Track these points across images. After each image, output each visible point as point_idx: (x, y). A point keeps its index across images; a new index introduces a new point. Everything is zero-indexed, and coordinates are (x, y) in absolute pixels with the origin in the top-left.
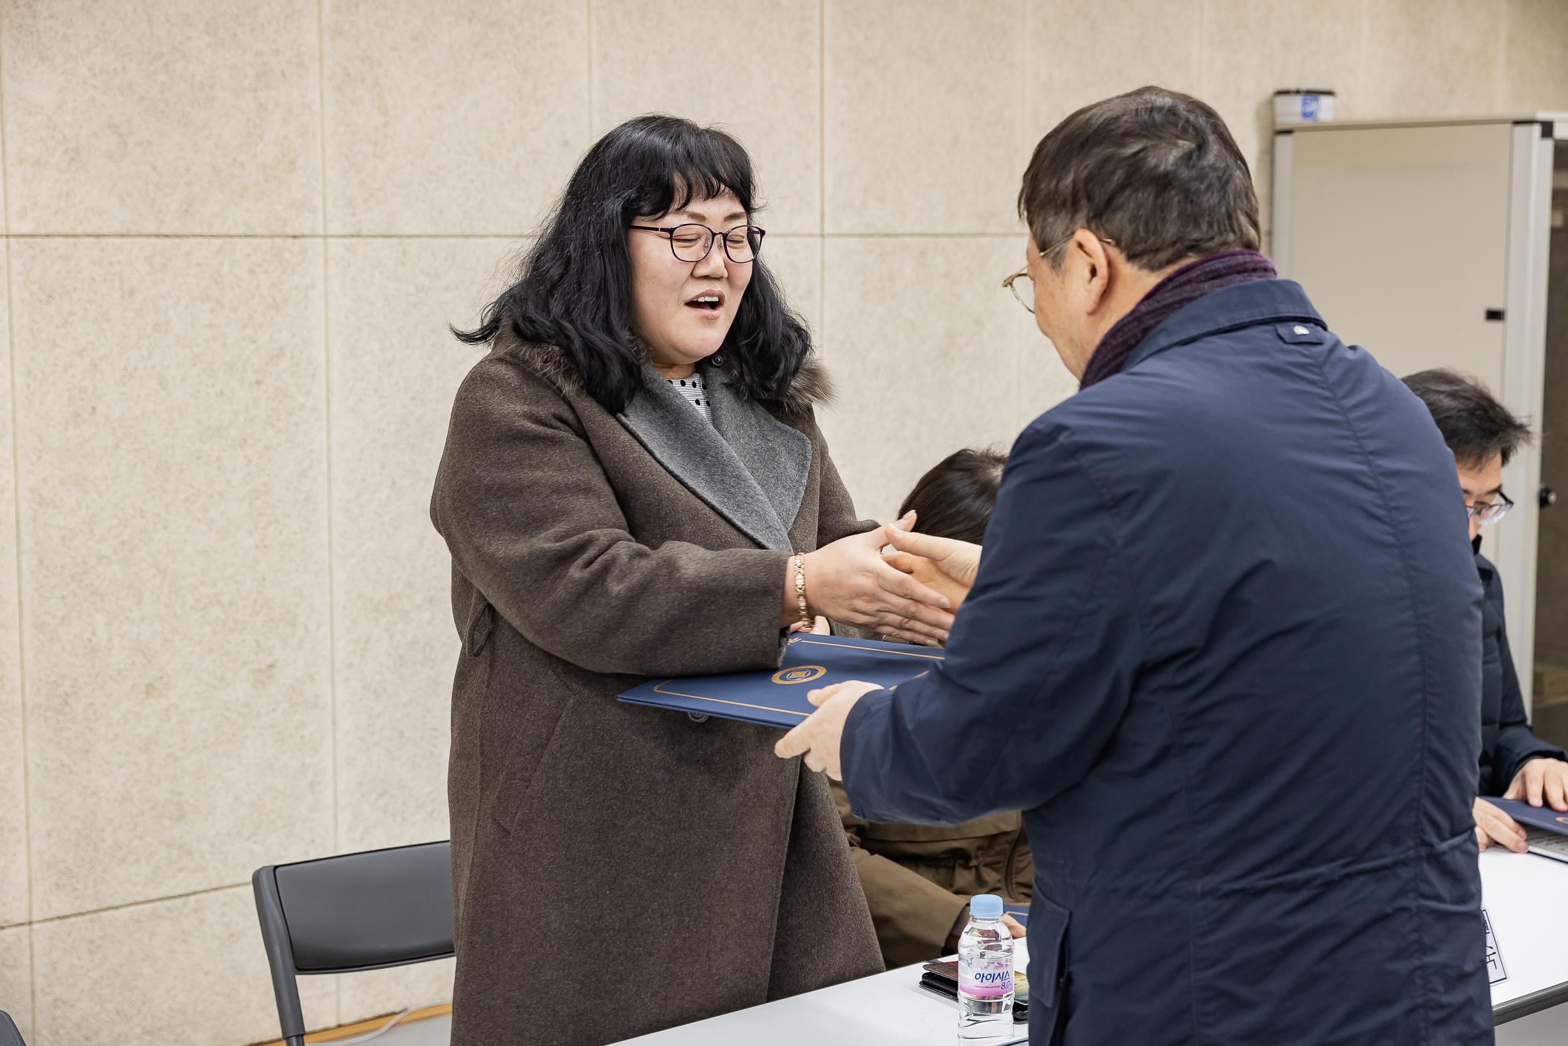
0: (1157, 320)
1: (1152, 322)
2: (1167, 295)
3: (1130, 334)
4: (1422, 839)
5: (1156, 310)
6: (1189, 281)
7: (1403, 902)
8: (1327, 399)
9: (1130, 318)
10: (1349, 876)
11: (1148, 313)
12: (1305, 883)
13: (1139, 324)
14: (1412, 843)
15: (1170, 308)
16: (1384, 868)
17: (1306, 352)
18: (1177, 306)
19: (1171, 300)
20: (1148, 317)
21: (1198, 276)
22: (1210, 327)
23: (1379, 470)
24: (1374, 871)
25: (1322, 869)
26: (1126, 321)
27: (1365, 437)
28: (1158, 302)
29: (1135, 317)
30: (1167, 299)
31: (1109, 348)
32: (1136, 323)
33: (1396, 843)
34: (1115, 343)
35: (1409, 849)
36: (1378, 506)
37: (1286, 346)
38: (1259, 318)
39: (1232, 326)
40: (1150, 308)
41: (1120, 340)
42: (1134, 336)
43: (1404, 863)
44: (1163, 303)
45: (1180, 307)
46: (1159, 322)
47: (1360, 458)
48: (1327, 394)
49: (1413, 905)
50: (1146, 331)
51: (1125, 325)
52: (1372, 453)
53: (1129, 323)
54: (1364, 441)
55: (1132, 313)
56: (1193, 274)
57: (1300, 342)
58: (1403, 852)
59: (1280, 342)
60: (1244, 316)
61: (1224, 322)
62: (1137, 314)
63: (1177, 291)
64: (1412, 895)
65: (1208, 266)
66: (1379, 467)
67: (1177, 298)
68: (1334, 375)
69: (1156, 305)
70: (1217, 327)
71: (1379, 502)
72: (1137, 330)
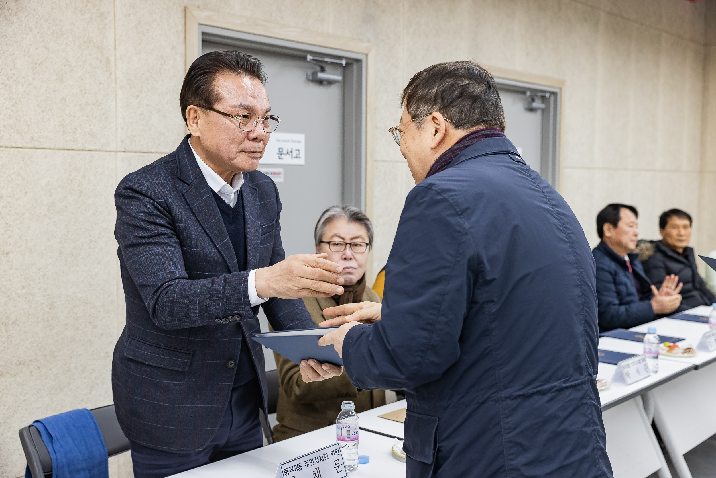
1: (459, 152)
2: (466, 142)
3: (449, 157)
4: (588, 372)
5: (461, 147)
6: (476, 137)
7: (585, 401)
10: (566, 388)
12: (549, 390)
14: (586, 374)
15: (466, 147)
16: (579, 384)
17: (522, 165)
20: (457, 150)
21: (480, 135)
22: (483, 153)
23: (557, 212)
24: (575, 386)
25: (556, 384)
28: (462, 144)
29: (452, 150)
30: (466, 143)
31: (439, 164)
32: (452, 153)
33: (581, 374)
34: (444, 160)
35: (585, 377)
37: (514, 162)
38: (502, 151)
39: (492, 153)
40: (459, 147)
43: (583, 383)
47: (550, 206)
49: (588, 402)
50: (455, 156)
52: (554, 205)
53: (448, 153)
54: (550, 200)
56: (478, 134)
57: (519, 161)
58: (584, 378)
59: (512, 160)
60: (496, 150)
61: (490, 151)
63: (470, 141)
64: (588, 398)
65: (484, 132)
68: (534, 175)
70: (486, 153)
71: (559, 224)
72: (453, 155)
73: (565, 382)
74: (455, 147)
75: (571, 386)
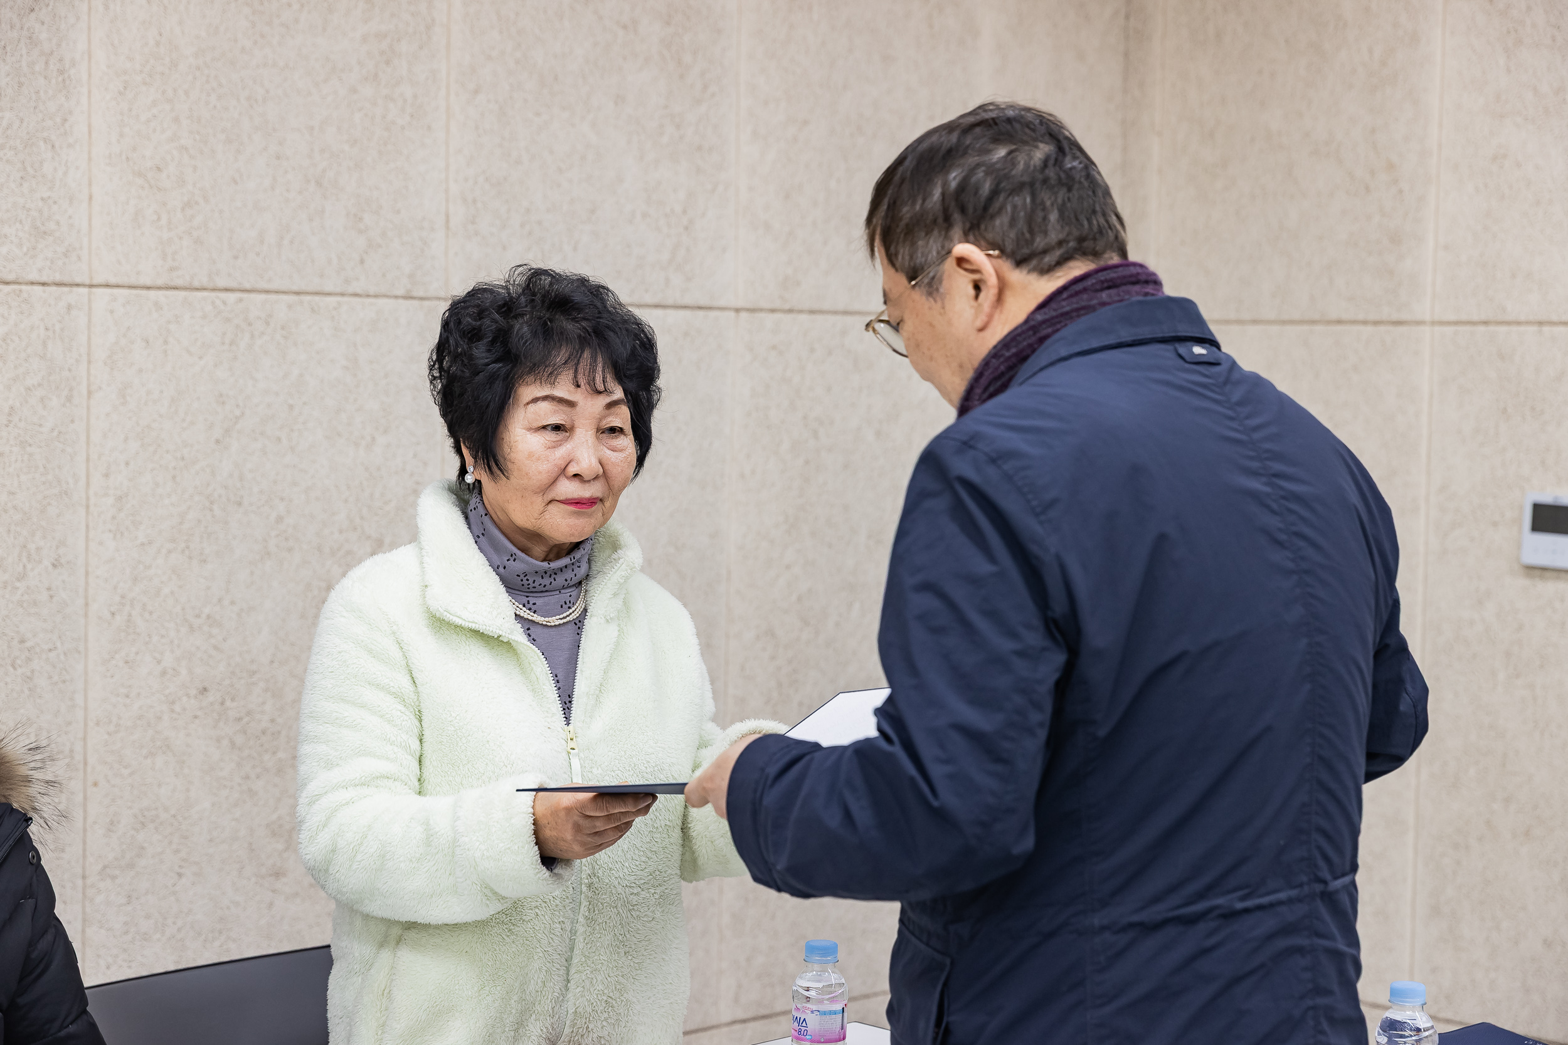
0: (1055, 328)
1: (1050, 330)
2: (1064, 303)
3: (1025, 343)
4: (1315, 875)
5: (1053, 318)
6: (1084, 290)
7: (1295, 940)
8: (1232, 419)
9: (1025, 328)
10: (1246, 911)
11: (1044, 322)
13: (1035, 334)
14: (1304, 879)
15: (1067, 316)
16: (1281, 904)
17: (1206, 373)
18: (1074, 314)
19: (1068, 309)
20: (1044, 326)
21: (1093, 284)
22: (1111, 340)
23: (1282, 493)
24: (1272, 905)
25: (1219, 901)
26: (1019, 330)
27: (1267, 459)
28: (1055, 310)
29: (1028, 327)
30: (1064, 308)
31: (1002, 359)
32: (1031, 333)
34: (1007, 354)
35: (1303, 885)
36: (1280, 530)
37: (1187, 366)
38: (1161, 335)
39: (1134, 341)
40: (1047, 317)
41: (1014, 350)
42: (1030, 345)
44: (1060, 311)
45: (1078, 316)
46: (1058, 330)
47: (1264, 479)
48: (1230, 413)
49: (1308, 943)
50: (1042, 340)
51: (1019, 335)
52: (1276, 475)
53: (1023, 332)
54: (1268, 463)
55: (1027, 321)
56: (1087, 285)
57: (1200, 362)
58: (1299, 888)
59: (1181, 362)
60: (1145, 332)
61: (1126, 335)
62: (1032, 323)
63: (1074, 300)
64: (1306, 933)
66: (1282, 488)
67: (1075, 306)
68: (1237, 395)
69: (1054, 314)
70: (1119, 341)
71: (1281, 525)
72: (1033, 339)
73: (1243, 898)
74: (1039, 317)
75: (1260, 908)
